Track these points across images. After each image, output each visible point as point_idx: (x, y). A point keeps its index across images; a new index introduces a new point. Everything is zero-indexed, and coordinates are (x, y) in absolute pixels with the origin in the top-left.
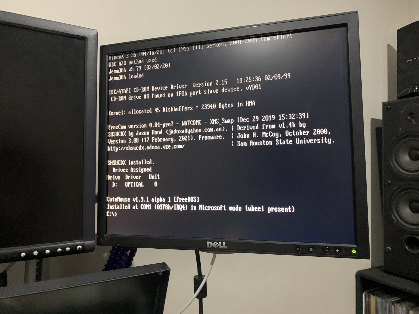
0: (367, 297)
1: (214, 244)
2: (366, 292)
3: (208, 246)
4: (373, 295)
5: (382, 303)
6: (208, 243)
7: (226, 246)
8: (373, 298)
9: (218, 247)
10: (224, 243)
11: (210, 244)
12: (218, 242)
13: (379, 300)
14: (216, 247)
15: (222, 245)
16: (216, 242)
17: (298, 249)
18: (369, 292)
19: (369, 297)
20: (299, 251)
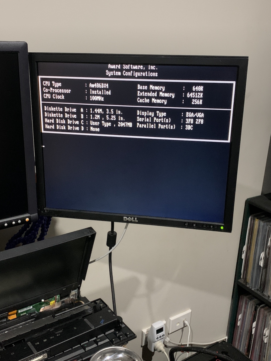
0: (252, 220)
1: (129, 219)
2: (252, 216)
3: (124, 220)
4: (258, 219)
5: (263, 226)
6: (124, 217)
7: (137, 220)
8: (257, 221)
9: (132, 221)
10: (136, 218)
11: (125, 219)
12: (131, 217)
13: (262, 223)
14: (130, 220)
15: (134, 219)
16: (130, 218)
17: (186, 224)
18: (255, 216)
19: (254, 219)
20: (186, 226)
